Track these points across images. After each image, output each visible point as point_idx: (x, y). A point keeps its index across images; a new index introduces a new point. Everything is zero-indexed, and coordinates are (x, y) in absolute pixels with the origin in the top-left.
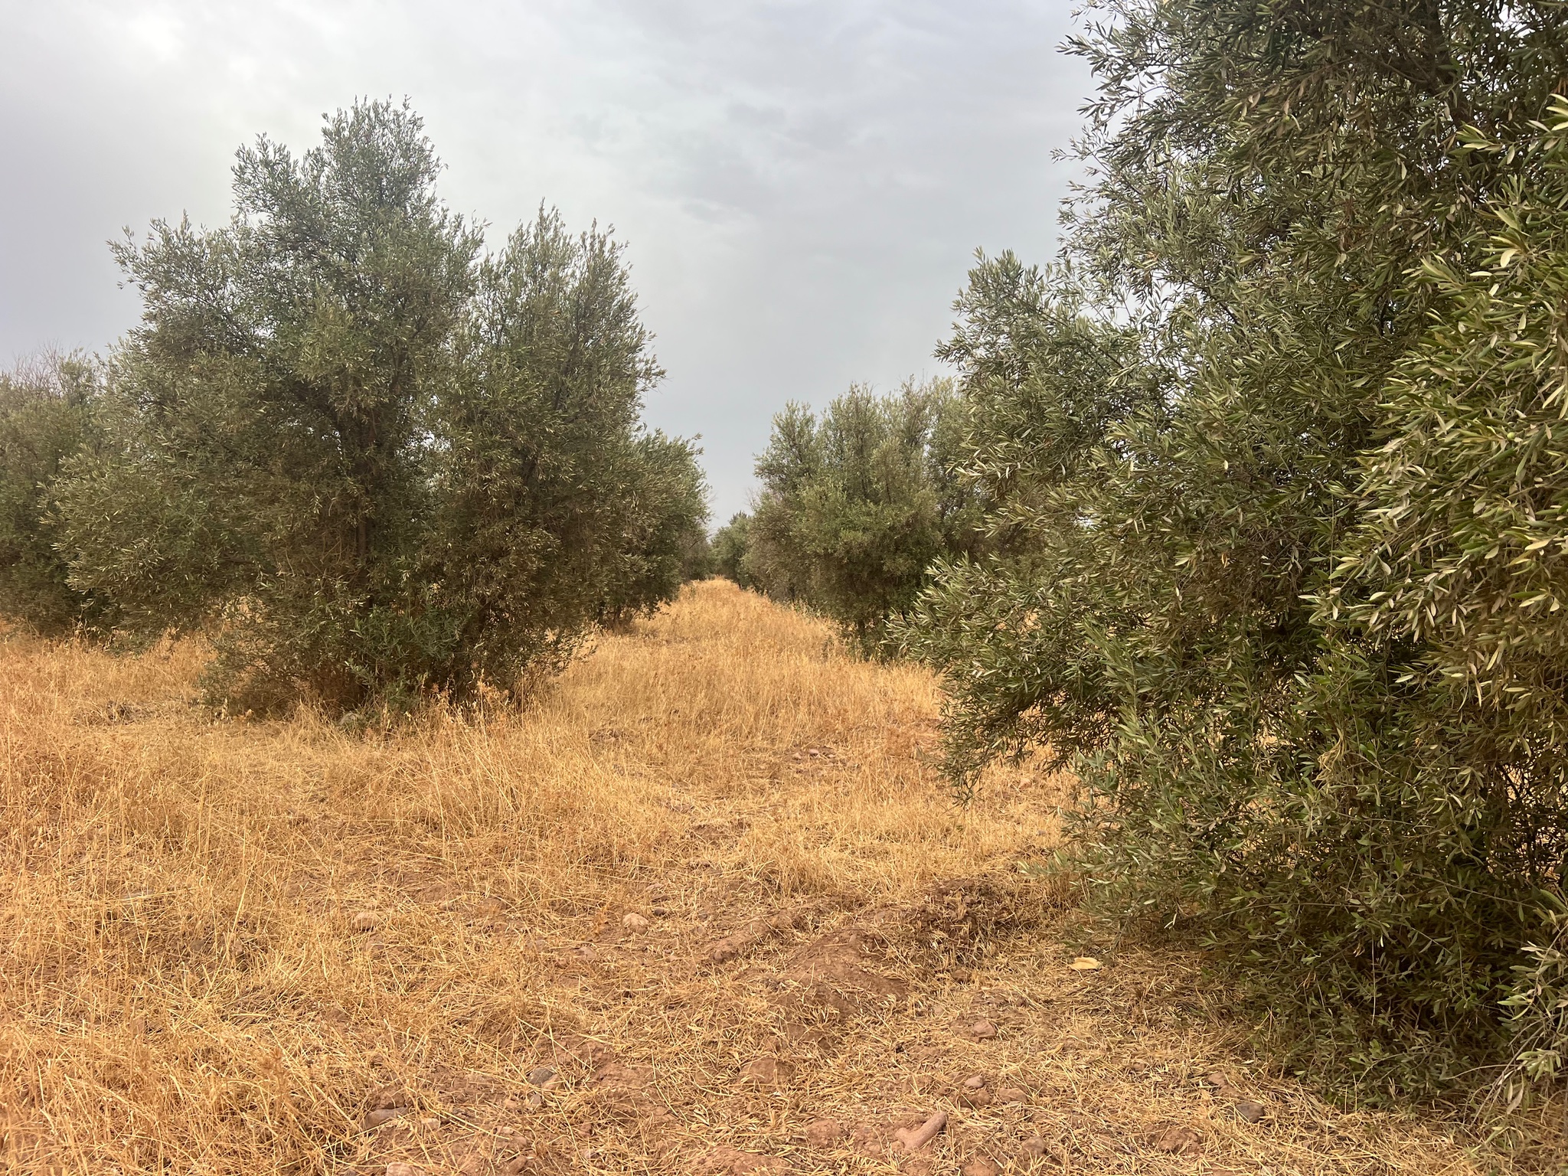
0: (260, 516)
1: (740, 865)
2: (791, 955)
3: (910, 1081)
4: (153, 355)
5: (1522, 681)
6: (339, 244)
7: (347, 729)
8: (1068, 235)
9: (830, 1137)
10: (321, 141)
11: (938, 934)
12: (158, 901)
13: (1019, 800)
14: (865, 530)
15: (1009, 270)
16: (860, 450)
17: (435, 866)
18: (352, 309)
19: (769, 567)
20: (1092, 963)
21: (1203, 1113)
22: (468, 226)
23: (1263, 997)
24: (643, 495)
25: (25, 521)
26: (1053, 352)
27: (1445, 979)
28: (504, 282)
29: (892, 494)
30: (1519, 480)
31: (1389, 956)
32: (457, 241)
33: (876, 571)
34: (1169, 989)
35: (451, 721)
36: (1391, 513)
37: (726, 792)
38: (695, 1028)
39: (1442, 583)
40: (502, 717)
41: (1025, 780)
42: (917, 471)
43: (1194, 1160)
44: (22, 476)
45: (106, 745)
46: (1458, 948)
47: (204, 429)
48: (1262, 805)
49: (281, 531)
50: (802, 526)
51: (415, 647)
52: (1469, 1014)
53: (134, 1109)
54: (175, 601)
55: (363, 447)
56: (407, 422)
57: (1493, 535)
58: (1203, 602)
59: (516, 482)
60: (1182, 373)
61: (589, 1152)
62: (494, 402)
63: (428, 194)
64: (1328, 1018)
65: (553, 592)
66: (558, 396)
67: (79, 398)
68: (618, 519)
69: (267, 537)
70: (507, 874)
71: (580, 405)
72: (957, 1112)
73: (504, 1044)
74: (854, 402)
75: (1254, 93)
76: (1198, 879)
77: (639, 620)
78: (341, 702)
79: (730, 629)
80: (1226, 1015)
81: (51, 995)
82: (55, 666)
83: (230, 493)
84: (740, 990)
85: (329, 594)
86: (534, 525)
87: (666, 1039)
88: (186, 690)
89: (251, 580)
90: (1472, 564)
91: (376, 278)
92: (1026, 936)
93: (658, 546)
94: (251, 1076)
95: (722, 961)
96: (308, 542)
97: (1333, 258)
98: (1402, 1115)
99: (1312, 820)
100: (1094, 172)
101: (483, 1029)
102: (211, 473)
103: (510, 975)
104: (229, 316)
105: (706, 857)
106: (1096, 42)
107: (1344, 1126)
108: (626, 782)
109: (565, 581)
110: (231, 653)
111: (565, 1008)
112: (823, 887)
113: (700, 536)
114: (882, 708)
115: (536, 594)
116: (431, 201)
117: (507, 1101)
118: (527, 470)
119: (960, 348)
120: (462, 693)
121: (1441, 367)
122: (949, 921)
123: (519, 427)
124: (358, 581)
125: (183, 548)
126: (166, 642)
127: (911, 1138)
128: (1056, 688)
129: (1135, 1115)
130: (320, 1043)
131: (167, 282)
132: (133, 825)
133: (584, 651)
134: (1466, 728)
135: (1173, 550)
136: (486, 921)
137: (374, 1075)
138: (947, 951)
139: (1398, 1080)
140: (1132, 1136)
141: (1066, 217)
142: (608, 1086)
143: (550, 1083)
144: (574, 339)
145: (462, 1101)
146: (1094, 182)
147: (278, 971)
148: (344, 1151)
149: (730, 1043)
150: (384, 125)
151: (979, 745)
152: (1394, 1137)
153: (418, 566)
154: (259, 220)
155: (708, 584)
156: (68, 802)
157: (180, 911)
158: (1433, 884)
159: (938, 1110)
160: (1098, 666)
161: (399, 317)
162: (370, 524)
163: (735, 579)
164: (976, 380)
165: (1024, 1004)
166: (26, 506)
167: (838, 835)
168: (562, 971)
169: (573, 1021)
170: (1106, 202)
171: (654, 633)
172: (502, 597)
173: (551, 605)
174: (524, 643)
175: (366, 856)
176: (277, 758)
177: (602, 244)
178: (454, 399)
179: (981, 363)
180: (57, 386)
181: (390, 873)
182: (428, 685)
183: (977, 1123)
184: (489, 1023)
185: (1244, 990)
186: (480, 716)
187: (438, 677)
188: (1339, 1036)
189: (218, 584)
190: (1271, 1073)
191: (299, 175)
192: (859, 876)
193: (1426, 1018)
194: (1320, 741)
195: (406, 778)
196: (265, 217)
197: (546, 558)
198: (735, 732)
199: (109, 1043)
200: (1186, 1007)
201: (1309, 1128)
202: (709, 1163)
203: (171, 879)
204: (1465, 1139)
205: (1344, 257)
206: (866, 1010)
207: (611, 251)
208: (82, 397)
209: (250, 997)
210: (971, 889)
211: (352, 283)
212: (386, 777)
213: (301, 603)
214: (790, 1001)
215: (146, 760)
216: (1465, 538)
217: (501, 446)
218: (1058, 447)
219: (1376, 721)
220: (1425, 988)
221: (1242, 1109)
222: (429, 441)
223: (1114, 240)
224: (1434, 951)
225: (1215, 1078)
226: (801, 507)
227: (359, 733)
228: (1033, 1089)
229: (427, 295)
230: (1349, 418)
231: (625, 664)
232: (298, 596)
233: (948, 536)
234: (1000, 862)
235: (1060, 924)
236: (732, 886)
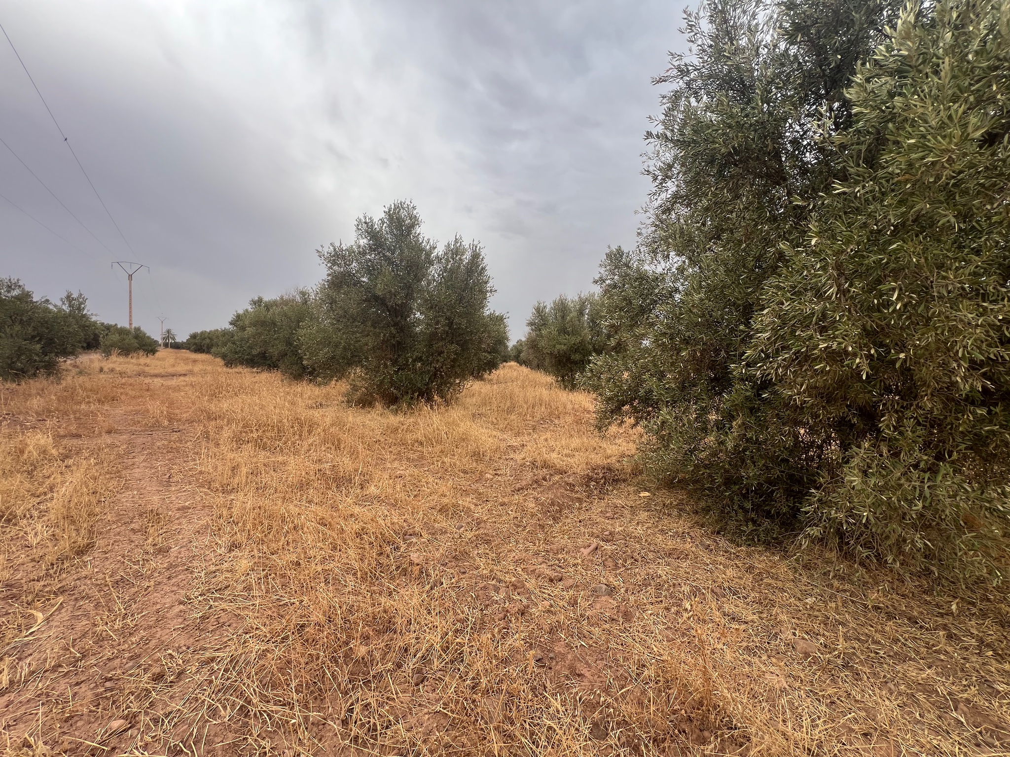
0: (363, 340)
1: (524, 459)
2: (542, 489)
3: (584, 532)
4: (329, 287)
5: (810, 396)
6: (389, 250)
7: (392, 411)
8: (640, 240)
9: (557, 550)
10: (383, 215)
11: (593, 483)
12: (334, 466)
13: (619, 438)
14: (565, 345)
15: (620, 253)
16: (563, 317)
17: (422, 457)
18: (393, 271)
19: (531, 357)
20: (647, 494)
21: (688, 546)
22: (431, 242)
23: (709, 507)
24: (489, 333)
25: (289, 343)
26: (635, 281)
27: (776, 502)
28: (443, 261)
29: (575, 332)
30: (814, 322)
31: (756, 493)
32: (428, 247)
33: (569, 359)
34: (675, 503)
35: (426, 409)
36: (764, 335)
37: (518, 434)
38: (510, 513)
39: (784, 360)
40: (442, 407)
41: (621, 431)
42: (583, 324)
43: (685, 562)
44: (288, 328)
45: (317, 415)
46: (782, 491)
47: (345, 312)
48: (710, 439)
49: (370, 345)
50: (542, 343)
51: (413, 384)
52: (784, 514)
53: (329, 532)
54: (336, 369)
55: (396, 317)
56: (411, 309)
57: (804, 343)
58: (690, 369)
59: (447, 328)
60: (681, 288)
61: (476, 552)
62: (440, 302)
63: (418, 232)
64: (733, 514)
65: (459, 366)
66: (460, 299)
67: (305, 302)
68: (481, 341)
69: (366, 348)
70: (446, 460)
71: (468, 302)
72: (601, 543)
73: (447, 515)
74: (561, 300)
75: (713, 187)
76: (687, 465)
77: (486, 376)
78: (390, 402)
79: (517, 379)
80: (696, 512)
81: (302, 495)
82: (299, 390)
83: (354, 333)
84: (525, 500)
85: (386, 366)
86: (453, 343)
87: (500, 516)
88: (340, 398)
89: (360, 362)
90: (795, 354)
91: (401, 261)
92: (623, 484)
93: (493, 350)
94: (365, 523)
95: (518, 491)
96: (378, 349)
97: (741, 245)
98: (760, 549)
99: (730, 445)
100: (649, 218)
101: (439, 511)
102: (347, 326)
103: (448, 493)
104: (354, 274)
105: (512, 456)
106: (654, 170)
107: (739, 552)
108: (484, 430)
109: (462, 362)
110: (354, 386)
111: (466, 504)
112: (552, 467)
113: (507, 347)
114: (571, 406)
115: (453, 367)
116: (419, 234)
117: (448, 535)
118: (450, 324)
119: (602, 280)
120: (429, 400)
121: (784, 283)
122: (597, 479)
123: (448, 310)
124: (395, 362)
125: (339, 352)
126: (333, 382)
127: (586, 552)
128: (635, 398)
129: (664, 546)
130: (388, 514)
131: (334, 263)
132: (325, 441)
133: (468, 386)
134: (787, 413)
135: (679, 351)
136: (439, 475)
137: (405, 524)
138: (596, 489)
139: (758, 536)
140: (662, 553)
141: (639, 234)
142: (482, 531)
143: (462, 529)
144: (466, 280)
145: (434, 534)
146: (650, 221)
147: (372, 490)
148: (397, 548)
149: (522, 518)
150: (404, 209)
151: (608, 419)
152: (757, 556)
153: (414, 357)
154: (363, 242)
155: (509, 364)
156: (305, 433)
157: (341, 470)
158: (772, 468)
159: (595, 542)
160: (651, 391)
161: (409, 273)
162: (399, 343)
163: (518, 362)
164: (606, 292)
165: (623, 507)
166: (289, 338)
167: (557, 449)
168: (466, 493)
169: (468, 508)
170: (654, 229)
171: (491, 380)
172: (442, 367)
173: (458, 370)
174: (449, 383)
175: (399, 453)
176: (369, 420)
177: (476, 247)
178: (426, 300)
179: (609, 285)
180: (298, 299)
181: (408, 459)
182: (418, 396)
183: (608, 547)
184: (441, 509)
185: (702, 504)
186: (435, 407)
187: (421, 394)
188: (737, 521)
189: (350, 364)
190: (712, 533)
191: (376, 226)
192: (564, 463)
193: (768, 515)
194: (732, 418)
195: (411, 427)
196: (365, 241)
197: (456, 354)
198: (520, 414)
199: (321, 511)
200: (681, 510)
201: (725, 552)
202: (516, 557)
203: (338, 459)
204: (783, 558)
205: (744, 245)
206: (568, 508)
207: (479, 250)
208: (306, 302)
209: (365, 497)
210: (604, 468)
211: (393, 262)
212: (406, 427)
213: (376, 370)
214: (542, 504)
215: (328, 420)
216: (793, 344)
217: (443, 316)
218: (637, 315)
219: (752, 411)
220: (768, 505)
221: (701, 545)
222: (418, 315)
223: (656, 242)
224: (773, 491)
225: (692, 534)
226: (542, 337)
227: (396, 412)
228: (627, 536)
229: (418, 266)
230: (744, 303)
231: (482, 391)
232: (376, 367)
233: (594, 347)
234: (614, 460)
235: (635, 481)
236: (521, 466)
